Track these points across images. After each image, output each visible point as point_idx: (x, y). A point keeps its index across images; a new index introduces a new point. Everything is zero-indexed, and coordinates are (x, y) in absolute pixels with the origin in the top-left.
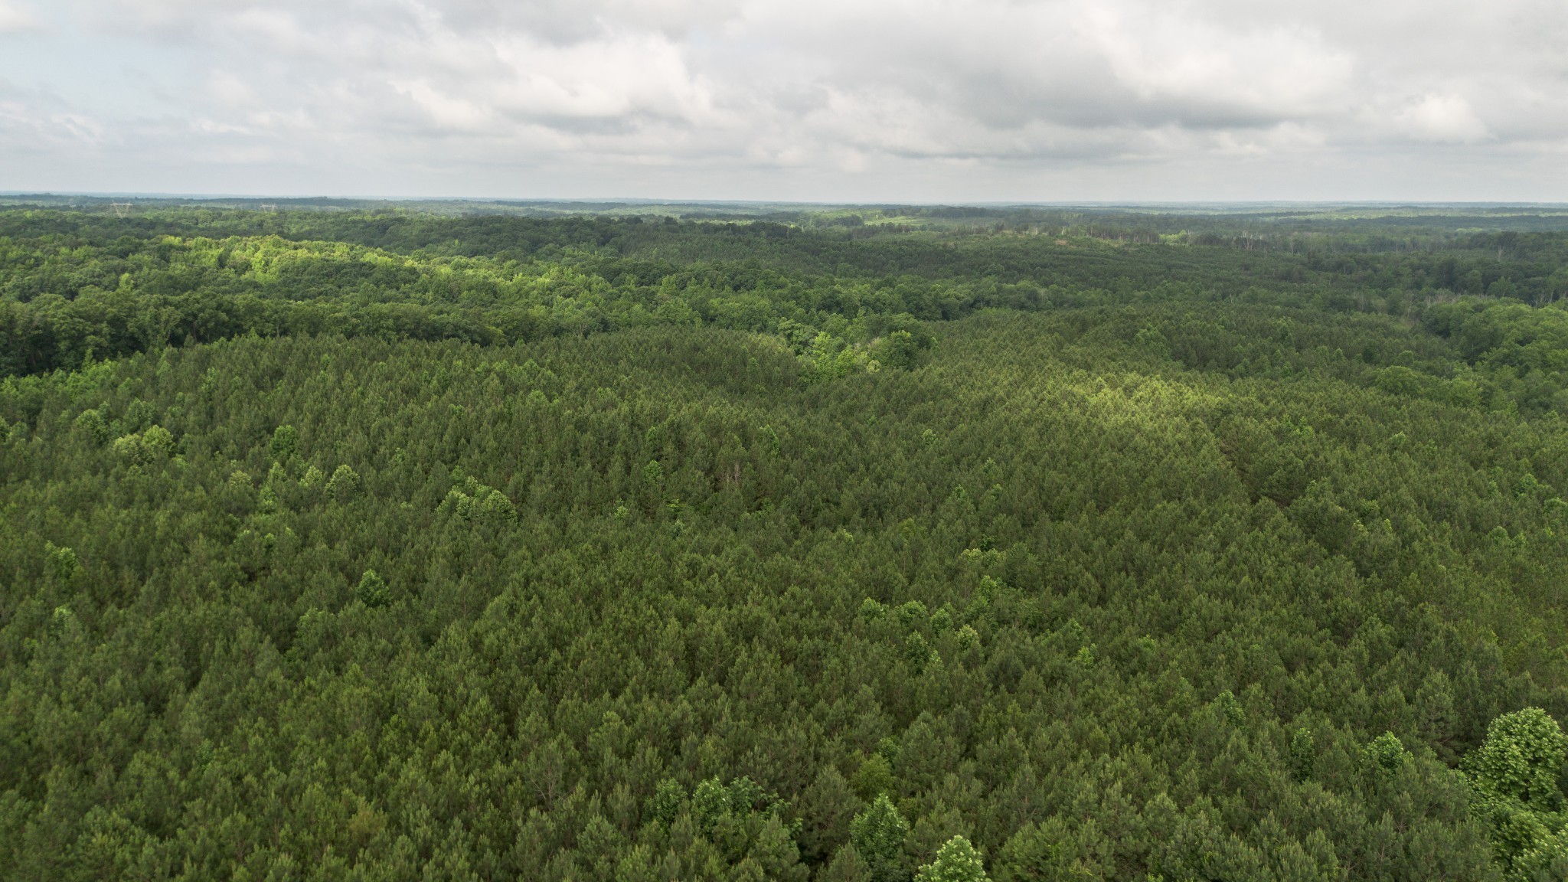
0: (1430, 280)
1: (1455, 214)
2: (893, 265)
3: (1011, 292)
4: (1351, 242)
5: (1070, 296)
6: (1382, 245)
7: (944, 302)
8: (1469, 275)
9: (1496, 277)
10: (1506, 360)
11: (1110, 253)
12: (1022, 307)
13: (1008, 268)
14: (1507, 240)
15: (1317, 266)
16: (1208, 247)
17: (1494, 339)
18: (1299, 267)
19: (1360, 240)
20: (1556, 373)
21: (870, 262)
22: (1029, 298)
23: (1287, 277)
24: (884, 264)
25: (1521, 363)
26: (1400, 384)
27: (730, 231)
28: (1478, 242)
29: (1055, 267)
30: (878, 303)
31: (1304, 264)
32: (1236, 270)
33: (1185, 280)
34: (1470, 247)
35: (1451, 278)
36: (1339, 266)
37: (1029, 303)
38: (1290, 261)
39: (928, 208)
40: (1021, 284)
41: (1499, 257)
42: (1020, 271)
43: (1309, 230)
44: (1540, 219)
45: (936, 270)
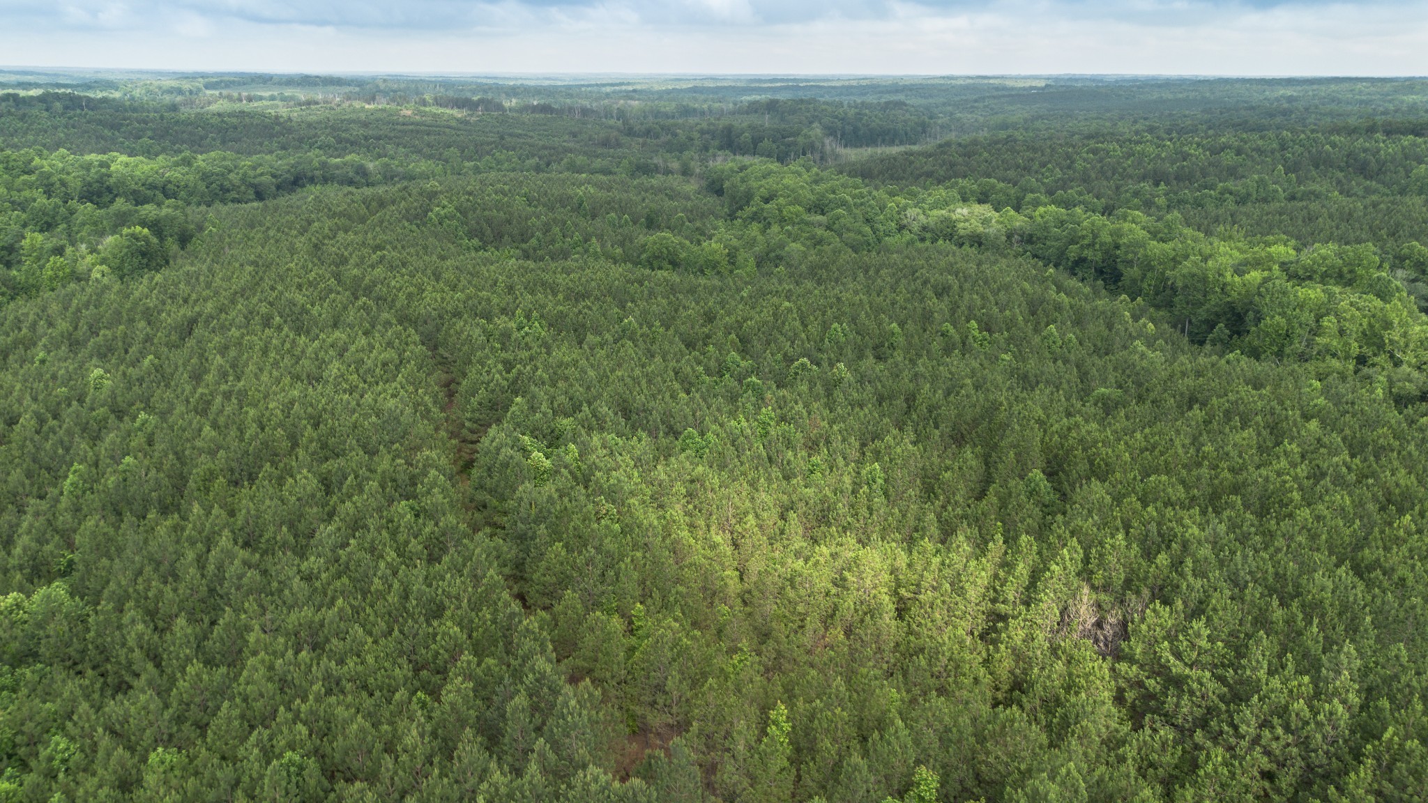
0: (716, 143)
1: (743, 84)
2: (214, 139)
3: (337, 167)
4: (663, 109)
5: (400, 169)
6: (686, 112)
7: (256, 181)
8: (742, 138)
9: (761, 139)
10: (755, 217)
11: (454, 124)
12: (351, 182)
13: (339, 142)
14: (772, 106)
15: (630, 132)
16: (543, 116)
17: (748, 197)
18: (615, 133)
19: (670, 107)
20: (789, 228)
21: (185, 136)
22: (357, 173)
23: (605, 143)
24: (202, 138)
25: (765, 219)
26: (665, 251)
27: (11, 102)
28: (754, 108)
29: (390, 139)
30: (169, 186)
31: (618, 130)
32: (566, 137)
33: (514, 149)
34: (747, 113)
35: (730, 141)
36: (648, 133)
37: (358, 178)
38: (611, 127)
39: (280, 76)
40: (348, 158)
41: (767, 121)
42: (352, 144)
43: (632, 99)
44: (798, 87)
45: (261, 144)
